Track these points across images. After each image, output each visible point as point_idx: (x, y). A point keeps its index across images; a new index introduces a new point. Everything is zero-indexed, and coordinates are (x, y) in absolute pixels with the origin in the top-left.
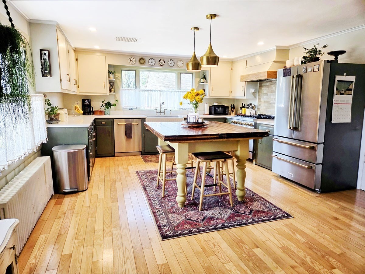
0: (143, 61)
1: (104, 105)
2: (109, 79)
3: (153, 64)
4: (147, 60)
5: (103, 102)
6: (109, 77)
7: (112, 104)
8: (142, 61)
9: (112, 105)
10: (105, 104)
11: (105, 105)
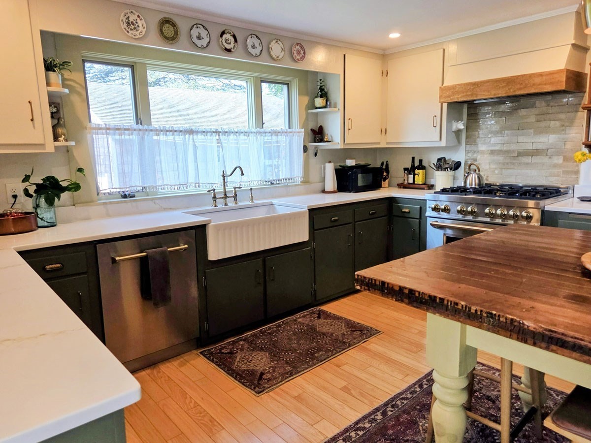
0: (172, 29)
1: (32, 190)
2: (50, 89)
3: (204, 42)
4: (183, 26)
5: (27, 179)
6: (48, 84)
7: (64, 184)
8: (168, 30)
9: (64, 189)
10: (34, 187)
11: (35, 192)
